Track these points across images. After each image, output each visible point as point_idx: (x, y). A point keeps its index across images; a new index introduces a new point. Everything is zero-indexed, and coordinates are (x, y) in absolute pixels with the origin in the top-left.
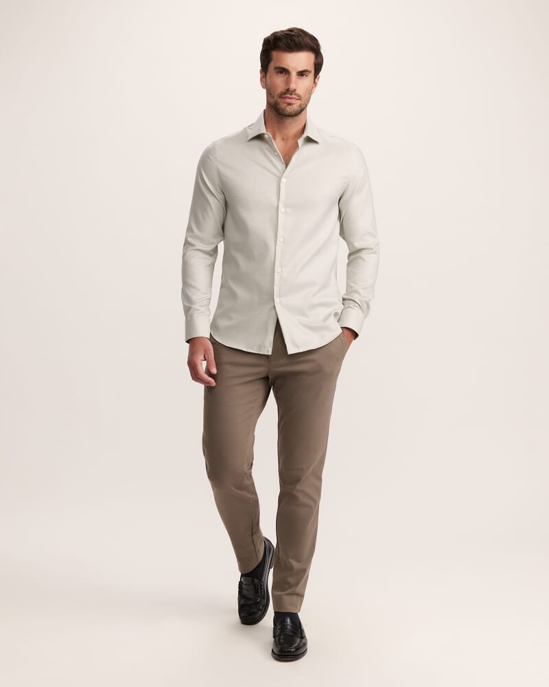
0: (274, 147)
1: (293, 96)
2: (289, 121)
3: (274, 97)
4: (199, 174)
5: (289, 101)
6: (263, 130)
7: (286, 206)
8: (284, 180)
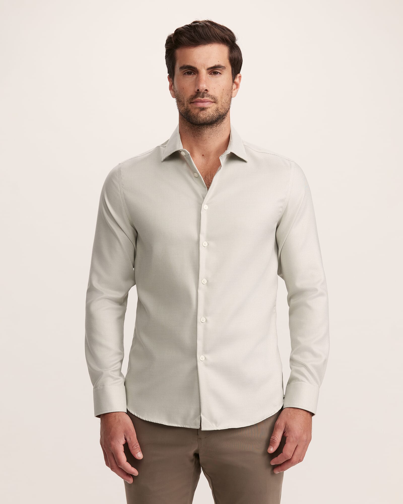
0: (193, 166)
1: (205, 98)
2: (207, 132)
3: (183, 104)
4: (103, 202)
5: (201, 105)
6: (180, 147)
7: (209, 238)
8: (205, 207)
